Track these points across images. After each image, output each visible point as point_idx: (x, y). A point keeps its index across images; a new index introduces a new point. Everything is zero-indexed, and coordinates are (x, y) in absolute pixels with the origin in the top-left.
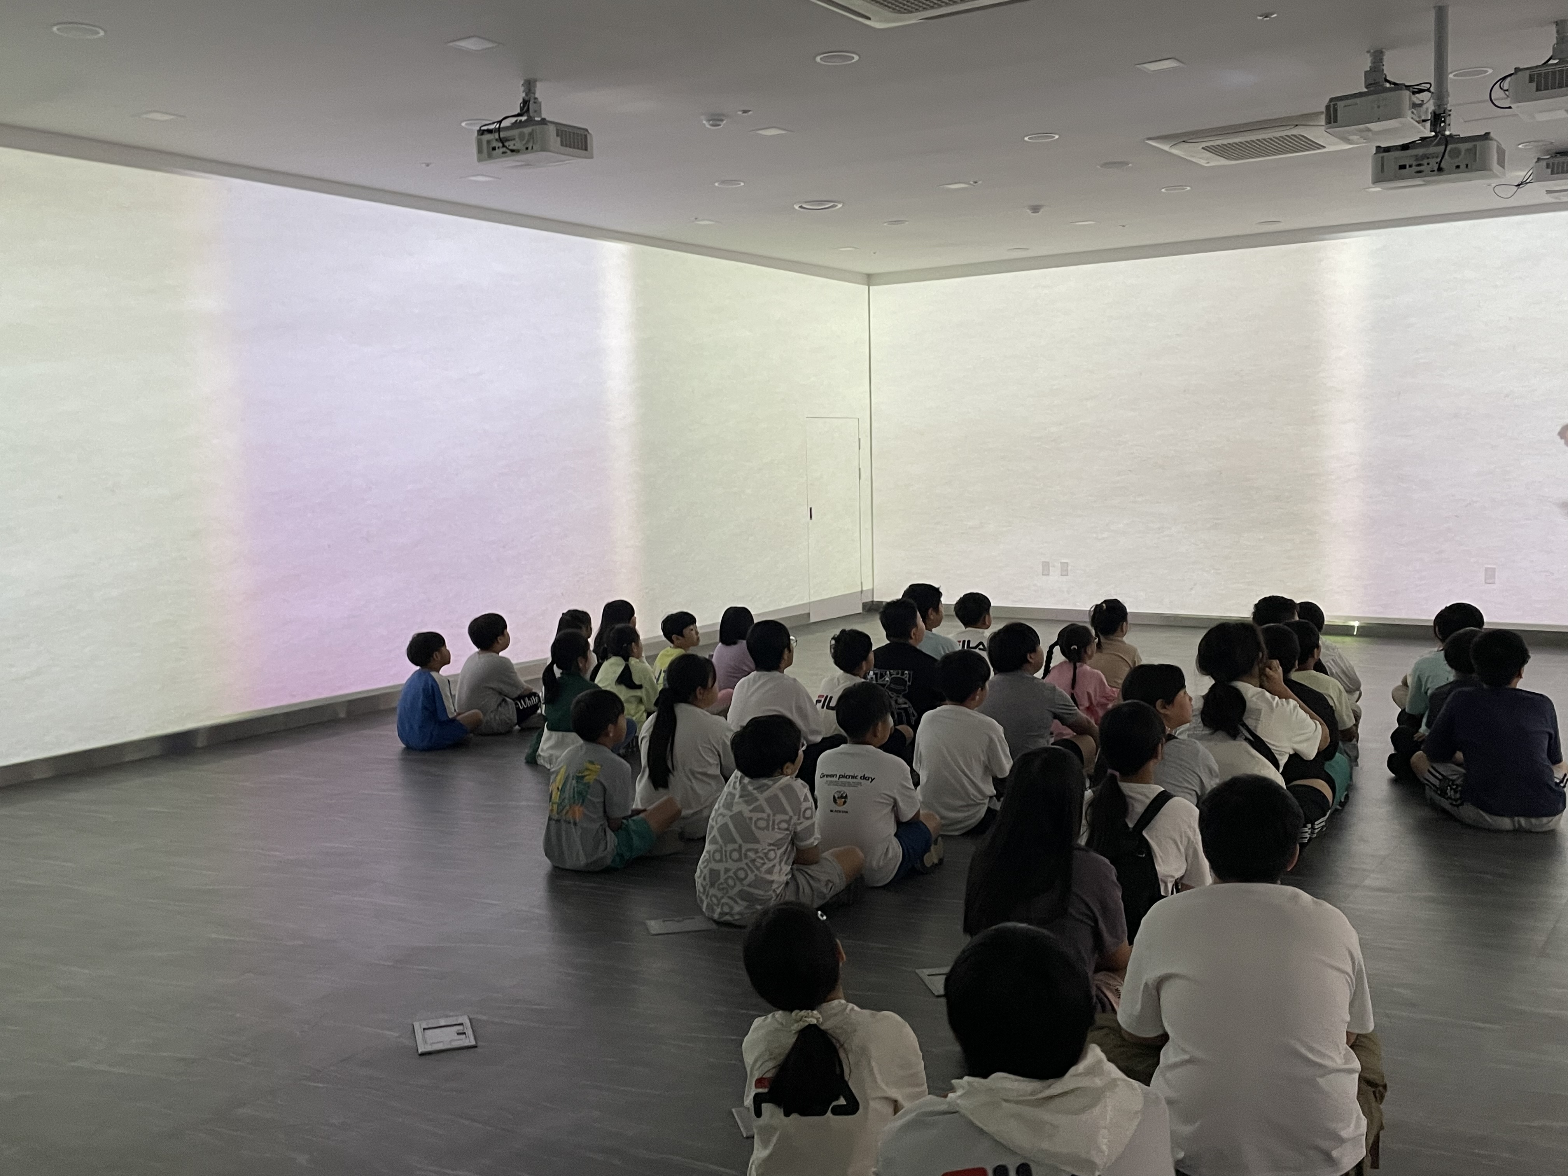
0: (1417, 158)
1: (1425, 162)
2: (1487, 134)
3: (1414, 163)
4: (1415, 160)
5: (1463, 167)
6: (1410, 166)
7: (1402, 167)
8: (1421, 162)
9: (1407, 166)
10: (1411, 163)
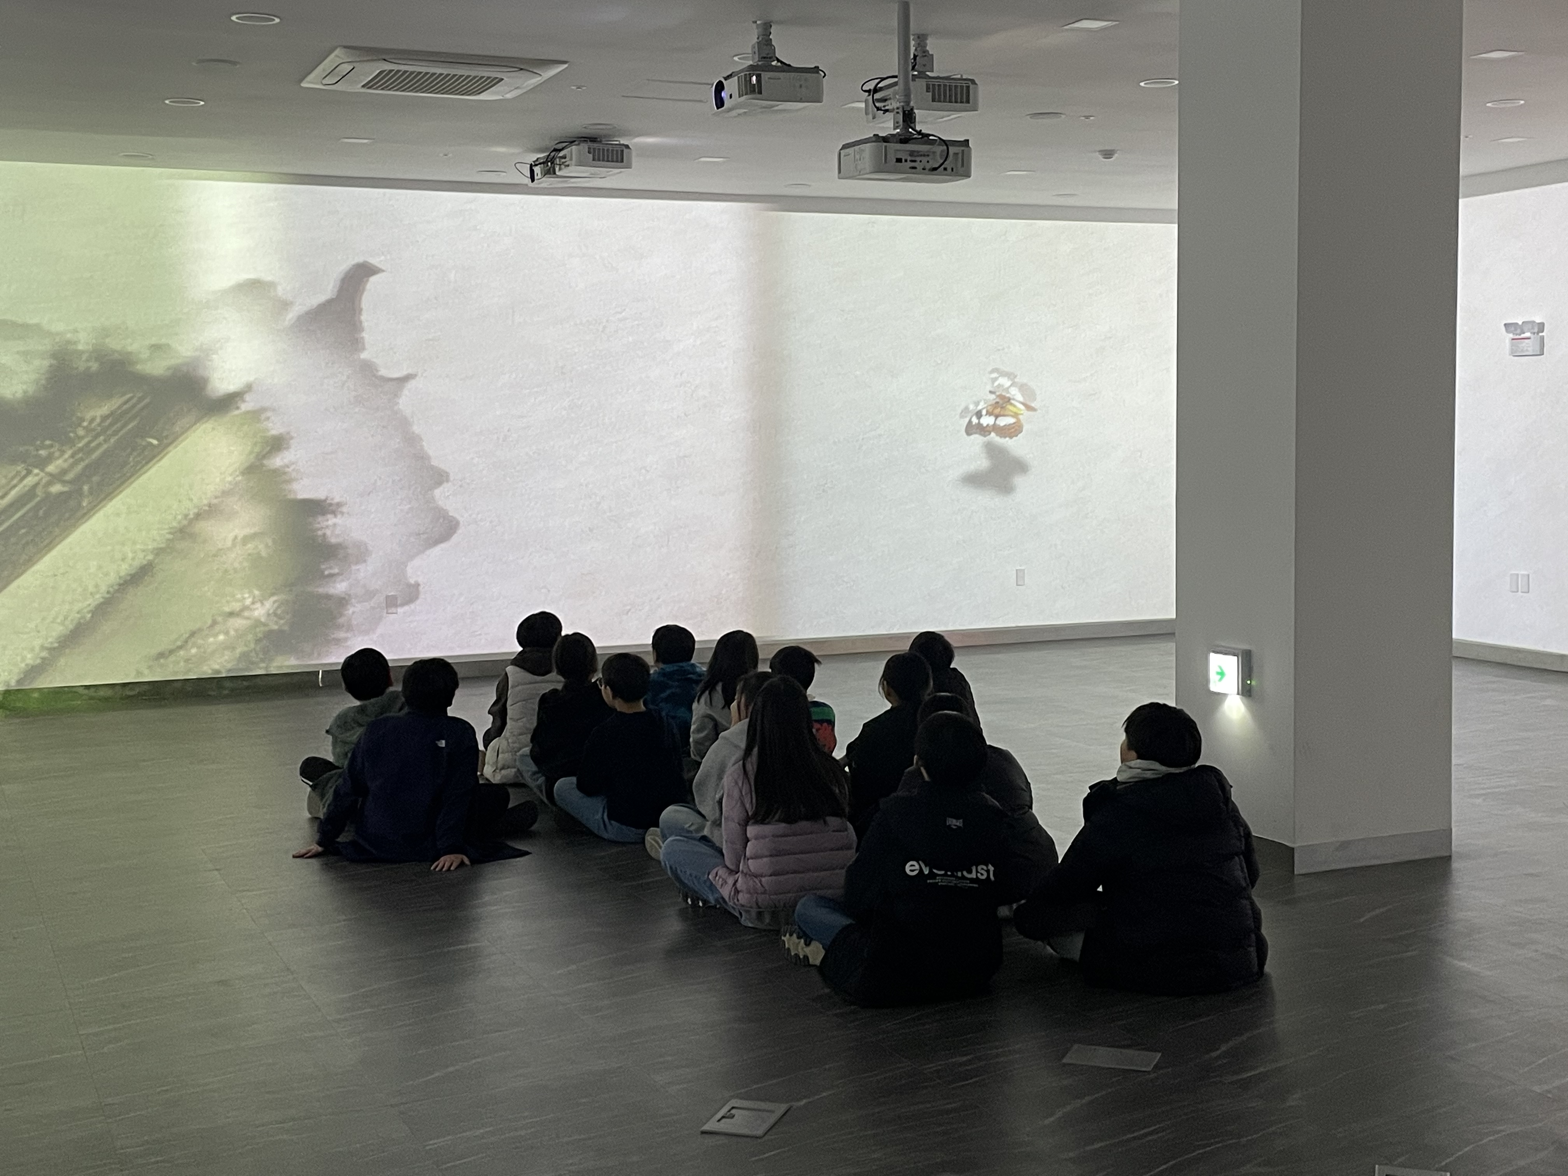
0: (912, 153)
1: (918, 159)
2: (967, 141)
3: (909, 158)
4: (911, 155)
5: (949, 170)
6: (906, 161)
7: (899, 160)
8: (913, 159)
9: (903, 161)
10: (906, 158)
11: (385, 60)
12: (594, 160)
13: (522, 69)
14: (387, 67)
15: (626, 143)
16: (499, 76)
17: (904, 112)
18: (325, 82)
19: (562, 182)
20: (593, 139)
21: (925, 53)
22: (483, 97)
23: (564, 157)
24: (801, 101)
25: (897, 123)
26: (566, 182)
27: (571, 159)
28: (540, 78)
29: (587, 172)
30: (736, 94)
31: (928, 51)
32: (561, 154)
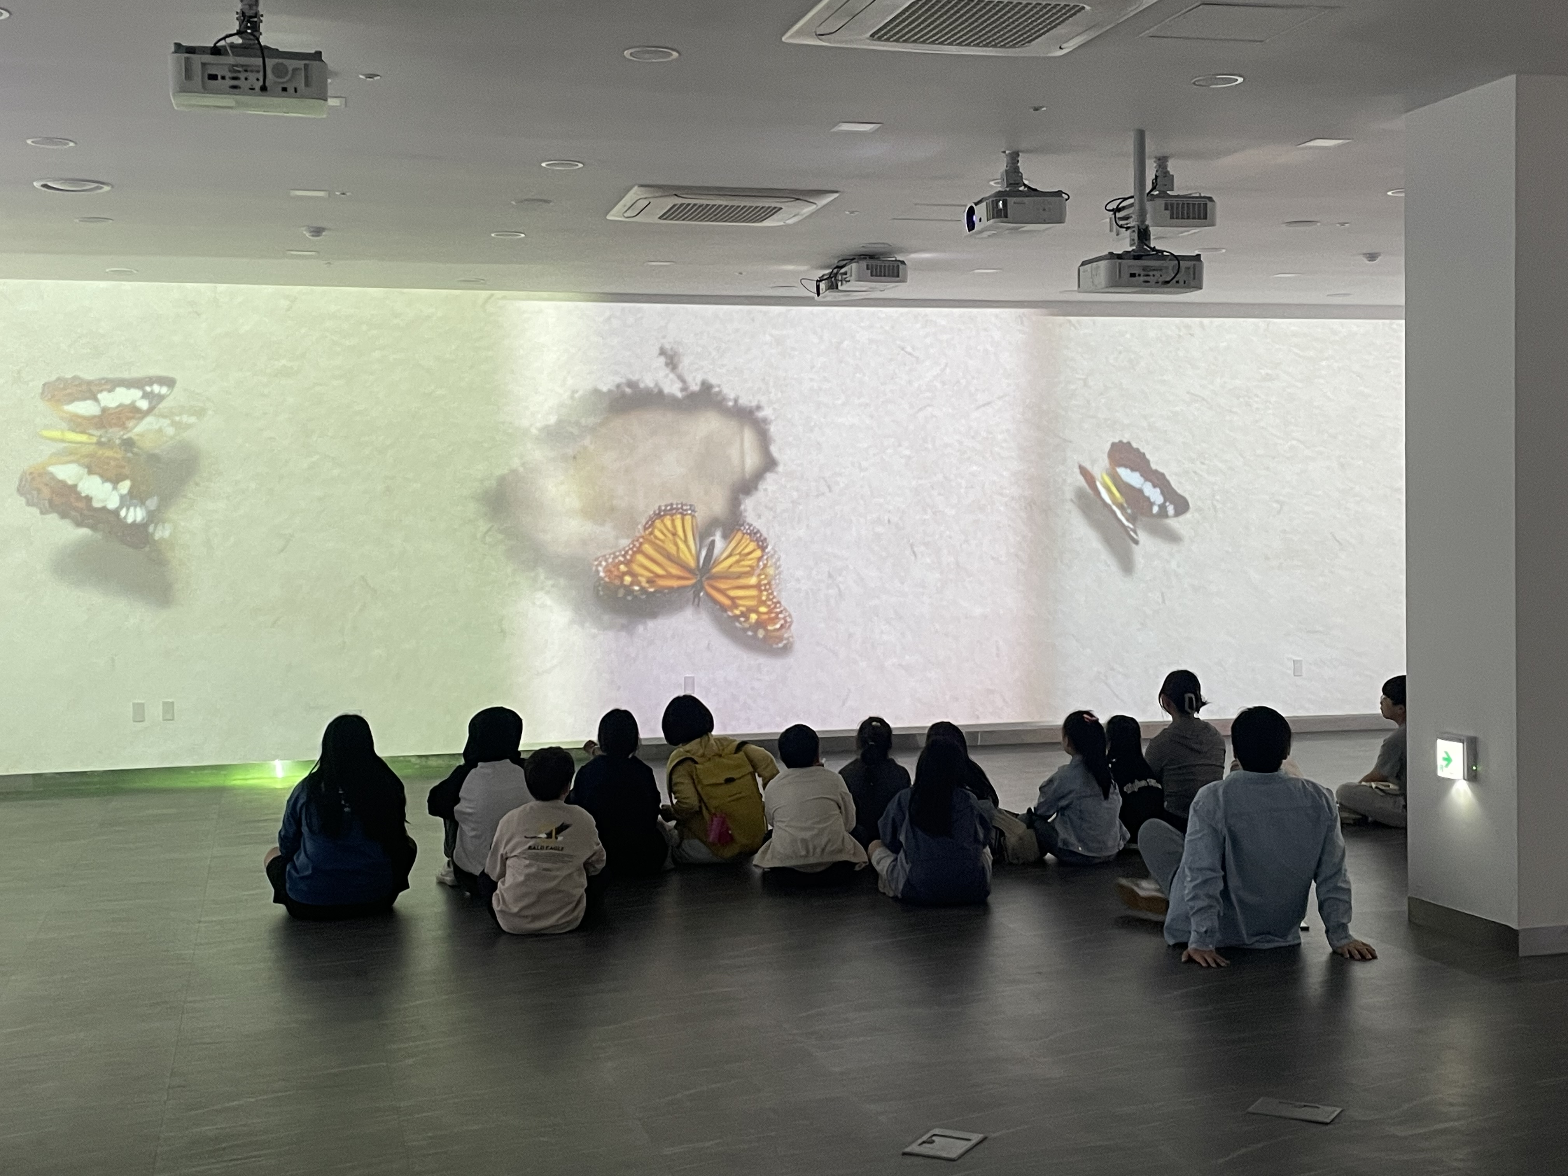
0: (1145, 268)
1: (1151, 273)
2: (1199, 256)
3: (1142, 273)
4: (1144, 270)
5: (1181, 282)
6: (1139, 275)
7: (1133, 275)
8: (1146, 273)
9: (1137, 275)
10: (1139, 273)
11: (676, 195)
12: (872, 275)
13: (798, 199)
14: (679, 201)
15: (901, 259)
16: (778, 205)
17: (1139, 230)
18: (626, 215)
19: (845, 296)
20: (872, 256)
21: (1166, 174)
22: (767, 223)
23: (845, 273)
24: (1045, 222)
25: (1133, 240)
26: (849, 295)
27: (851, 276)
28: (814, 206)
29: (866, 286)
30: (984, 219)
31: (1169, 172)
32: (843, 271)
